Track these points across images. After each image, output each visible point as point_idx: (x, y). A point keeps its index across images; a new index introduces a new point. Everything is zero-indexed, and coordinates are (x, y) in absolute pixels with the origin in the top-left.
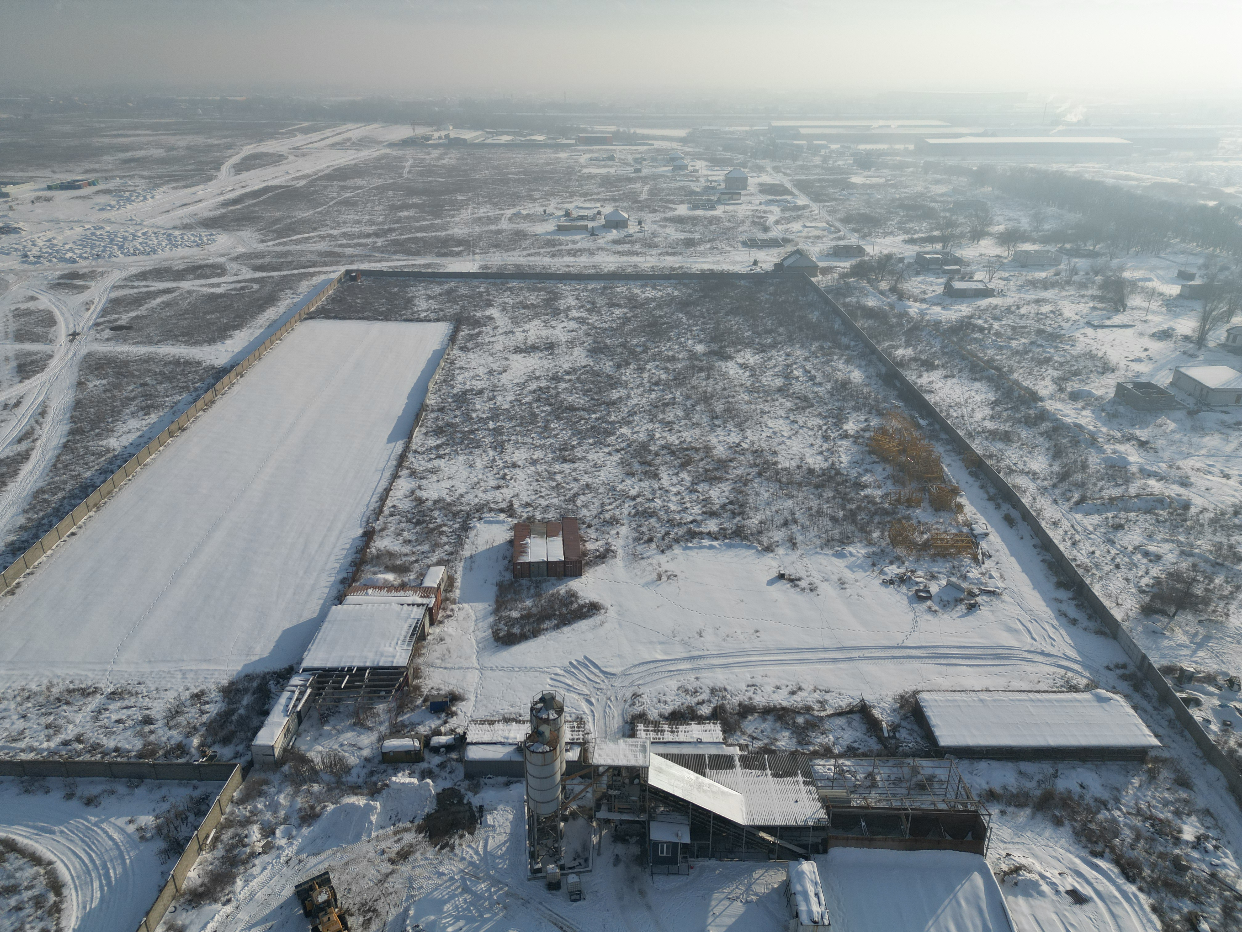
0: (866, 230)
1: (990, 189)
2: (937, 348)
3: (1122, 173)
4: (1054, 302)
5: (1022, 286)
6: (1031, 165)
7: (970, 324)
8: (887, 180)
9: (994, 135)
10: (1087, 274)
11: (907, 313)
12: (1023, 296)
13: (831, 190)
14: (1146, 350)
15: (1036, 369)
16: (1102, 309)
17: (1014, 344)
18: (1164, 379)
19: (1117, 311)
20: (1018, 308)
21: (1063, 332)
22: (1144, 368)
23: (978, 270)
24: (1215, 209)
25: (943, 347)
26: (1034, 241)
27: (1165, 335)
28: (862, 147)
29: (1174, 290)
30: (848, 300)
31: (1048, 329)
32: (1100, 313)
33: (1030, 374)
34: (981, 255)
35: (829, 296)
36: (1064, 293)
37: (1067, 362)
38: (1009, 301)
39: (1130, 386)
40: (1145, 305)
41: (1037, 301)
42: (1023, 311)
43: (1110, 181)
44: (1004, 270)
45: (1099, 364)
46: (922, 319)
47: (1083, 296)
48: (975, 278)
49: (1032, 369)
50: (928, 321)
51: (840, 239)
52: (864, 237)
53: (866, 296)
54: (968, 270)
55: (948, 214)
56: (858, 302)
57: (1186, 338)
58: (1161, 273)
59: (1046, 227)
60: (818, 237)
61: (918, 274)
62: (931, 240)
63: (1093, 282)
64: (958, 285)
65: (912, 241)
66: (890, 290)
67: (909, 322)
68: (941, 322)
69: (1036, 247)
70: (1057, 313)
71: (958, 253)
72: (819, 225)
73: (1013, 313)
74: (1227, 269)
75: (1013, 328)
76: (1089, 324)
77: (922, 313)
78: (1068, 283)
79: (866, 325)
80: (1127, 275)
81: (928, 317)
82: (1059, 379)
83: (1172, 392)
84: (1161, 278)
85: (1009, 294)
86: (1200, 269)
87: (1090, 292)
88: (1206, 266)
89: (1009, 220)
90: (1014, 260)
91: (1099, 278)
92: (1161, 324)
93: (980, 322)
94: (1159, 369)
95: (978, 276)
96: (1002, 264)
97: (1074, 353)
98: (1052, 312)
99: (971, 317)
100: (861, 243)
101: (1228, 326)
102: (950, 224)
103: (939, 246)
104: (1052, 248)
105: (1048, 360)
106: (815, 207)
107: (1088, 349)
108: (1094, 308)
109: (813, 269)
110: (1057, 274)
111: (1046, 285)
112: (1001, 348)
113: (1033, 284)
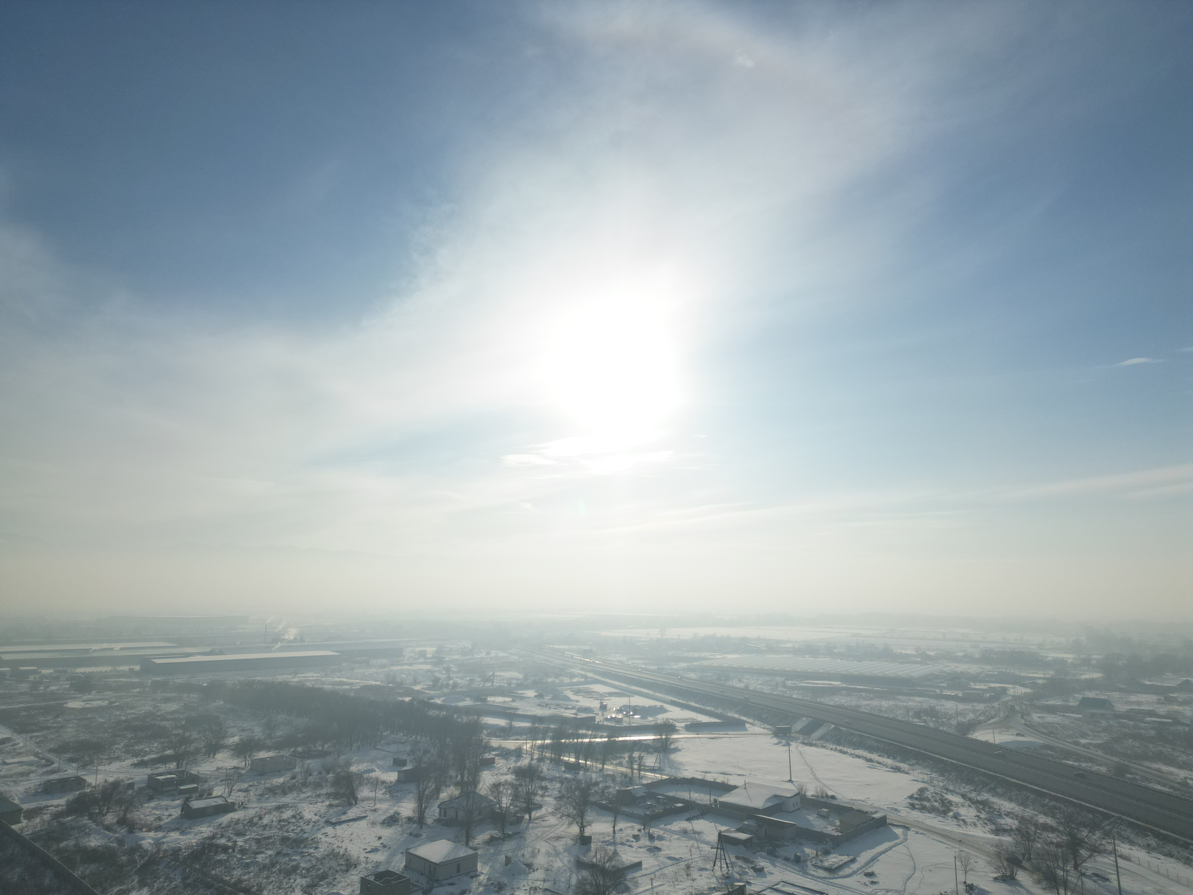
0: (87, 758)
1: (222, 703)
2: (178, 881)
3: (337, 679)
4: (294, 807)
5: (262, 795)
6: (258, 678)
7: (212, 845)
8: (110, 703)
9: (221, 653)
10: (320, 773)
11: (140, 847)
12: (264, 805)
13: (42, 719)
14: (380, 838)
15: (285, 881)
16: (337, 806)
17: (260, 858)
18: (398, 865)
19: (350, 805)
20: (261, 818)
21: (305, 836)
22: (380, 857)
23: (216, 785)
24: (411, 703)
25: (184, 879)
26: (269, 749)
27: (392, 820)
28: (80, 670)
29: (392, 777)
30: (63, 845)
31: (292, 835)
32: (336, 809)
33: (279, 888)
34: (218, 769)
35: (37, 845)
36: (302, 796)
37: (313, 867)
38: (251, 813)
39: (372, 878)
40: (372, 794)
41: (278, 808)
42: (265, 821)
43: (328, 687)
44: (243, 781)
45: (342, 862)
46: (159, 850)
47: (319, 796)
48: (214, 795)
49: (281, 882)
50: (166, 851)
51: (53, 772)
52: (84, 766)
53: (88, 835)
54: (206, 786)
55: (180, 731)
56: (76, 845)
57: (410, 819)
58: (381, 763)
59: (279, 733)
60: (22, 774)
61: (151, 799)
62: (164, 760)
63: (327, 781)
64: (196, 804)
65: (142, 764)
66: (118, 822)
67: (143, 857)
68: (180, 849)
69: (271, 754)
70: (298, 817)
71: (194, 770)
72: (25, 759)
73: (255, 824)
74: (429, 752)
75: (258, 841)
76: (328, 823)
77: (158, 843)
78: (304, 785)
79: (88, 872)
80: (354, 769)
81: (165, 847)
82: (308, 886)
83: (407, 875)
84: (380, 767)
85: (250, 805)
86: (409, 755)
87: (324, 791)
88: (413, 752)
89: (243, 730)
90: (251, 770)
91: (331, 776)
92: (388, 810)
93: (223, 841)
94: (393, 855)
95: (217, 792)
96: (240, 775)
97: (318, 855)
98: (294, 817)
99: (213, 837)
100: (80, 773)
101: (438, 803)
102: (184, 741)
103: (173, 766)
104: (286, 753)
105: (295, 868)
106: (20, 741)
107: (330, 849)
108: (331, 806)
109: (15, 814)
110: (293, 778)
111: (284, 790)
112: (247, 865)
113: (272, 791)
